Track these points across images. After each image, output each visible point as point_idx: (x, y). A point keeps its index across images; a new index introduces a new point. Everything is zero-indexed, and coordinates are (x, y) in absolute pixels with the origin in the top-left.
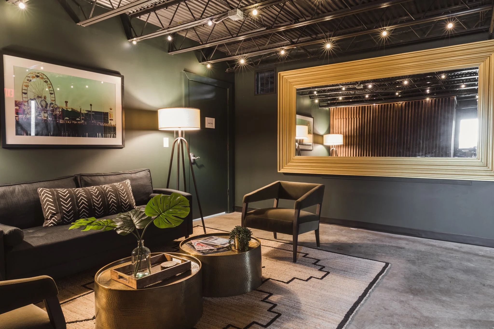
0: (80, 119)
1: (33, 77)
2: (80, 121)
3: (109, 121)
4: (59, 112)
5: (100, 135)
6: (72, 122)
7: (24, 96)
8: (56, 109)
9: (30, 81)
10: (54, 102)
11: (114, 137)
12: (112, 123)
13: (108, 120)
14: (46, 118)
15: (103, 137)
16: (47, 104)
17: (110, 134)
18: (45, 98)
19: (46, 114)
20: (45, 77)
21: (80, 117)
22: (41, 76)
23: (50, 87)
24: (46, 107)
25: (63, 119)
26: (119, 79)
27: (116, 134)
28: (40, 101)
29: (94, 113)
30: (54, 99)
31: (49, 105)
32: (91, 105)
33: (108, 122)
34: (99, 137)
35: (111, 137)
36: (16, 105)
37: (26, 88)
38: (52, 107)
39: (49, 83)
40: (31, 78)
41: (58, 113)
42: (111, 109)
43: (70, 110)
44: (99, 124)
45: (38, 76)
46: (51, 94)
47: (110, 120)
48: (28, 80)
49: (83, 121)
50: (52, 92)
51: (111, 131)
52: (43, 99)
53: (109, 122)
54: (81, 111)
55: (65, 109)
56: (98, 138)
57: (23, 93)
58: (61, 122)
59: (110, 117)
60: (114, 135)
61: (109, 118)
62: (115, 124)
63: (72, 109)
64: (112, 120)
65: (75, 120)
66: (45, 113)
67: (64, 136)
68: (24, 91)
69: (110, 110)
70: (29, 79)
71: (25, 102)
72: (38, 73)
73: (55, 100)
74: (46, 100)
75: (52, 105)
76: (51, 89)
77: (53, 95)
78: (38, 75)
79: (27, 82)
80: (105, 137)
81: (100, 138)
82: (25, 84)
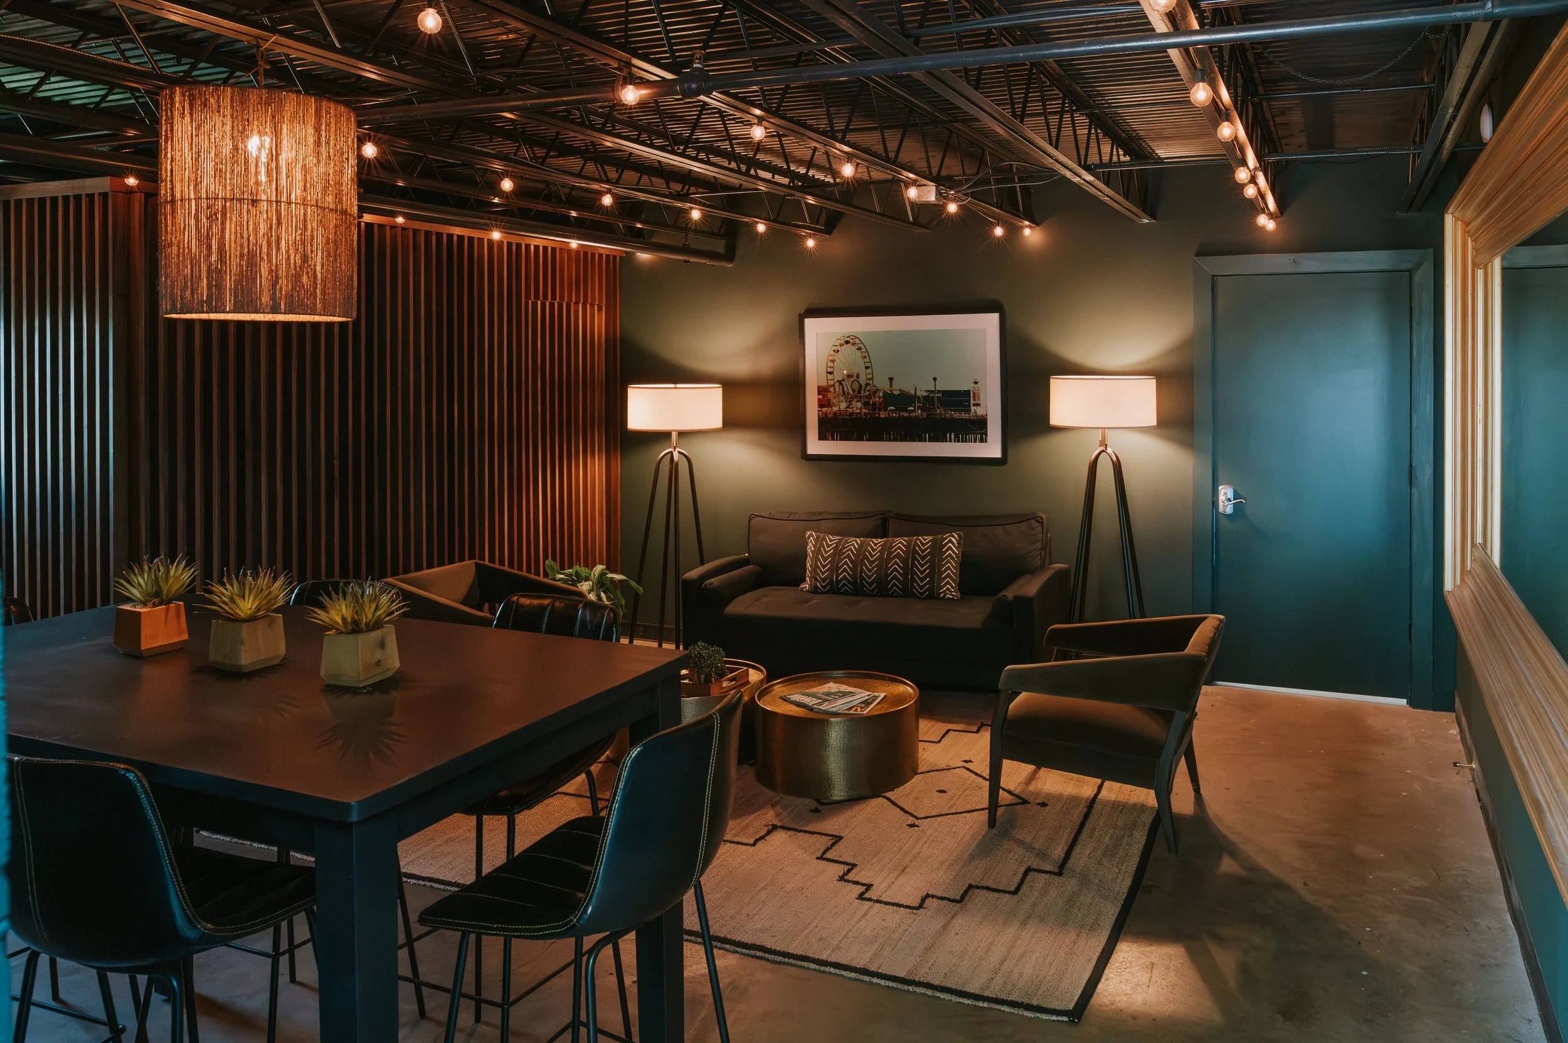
0: (915, 407)
1: (841, 345)
2: (914, 411)
3: (973, 408)
4: (880, 398)
5: (953, 436)
6: (899, 414)
7: (830, 377)
8: (875, 392)
9: (838, 351)
10: (870, 382)
11: (982, 441)
12: (980, 411)
13: (970, 406)
14: (859, 411)
15: (958, 441)
16: (861, 386)
17: (974, 434)
18: (858, 376)
19: (860, 403)
20: (857, 341)
21: (915, 404)
22: (852, 341)
23: (866, 357)
24: (859, 392)
25: (886, 410)
26: (994, 318)
27: (986, 435)
28: (850, 383)
29: (940, 395)
30: (871, 376)
31: (863, 388)
32: (935, 379)
33: (970, 411)
34: (950, 441)
35: (975, 442)
36: (819, 393)
37: (831, 365)
38: (869, 391)
39: (864, 349)
40: (839, 348)
41: (878, 399)
42: (976, 383)
43: (896, 393)
44: (952, 415)
45: (847, 342)
46: (867, 368)
47: (974, 405)
48: (834, 351)
49: (919, 411)
50: (869, 365)
51: (977, 429)
52: (855, 378)
53: (973, 411)
54: (915, 393)
55: (889, 392)
56: (948, 444)
57: (828, 372)
58: (882, 416)
59: (974, 400)
60: (982, 437)
61: (972, 402)
62: (984, 413)
63: (900, 390)
64: (979, 405)
65: (905, 410)
66: (857, 401)
67: (886, 441)
68: (830, 370)
69: (973, 385)
70: (836, 348)
71: (831, 386)
72: (849, 337)
73: (872, 378)
74: (859, 380)
75: (868, 388)
76: (867, 360)
77: (869, 371)
78: (848, 339)
79: (834, 353)
80: (963, 442)
81: (953, 443)
82: (831, 358)
